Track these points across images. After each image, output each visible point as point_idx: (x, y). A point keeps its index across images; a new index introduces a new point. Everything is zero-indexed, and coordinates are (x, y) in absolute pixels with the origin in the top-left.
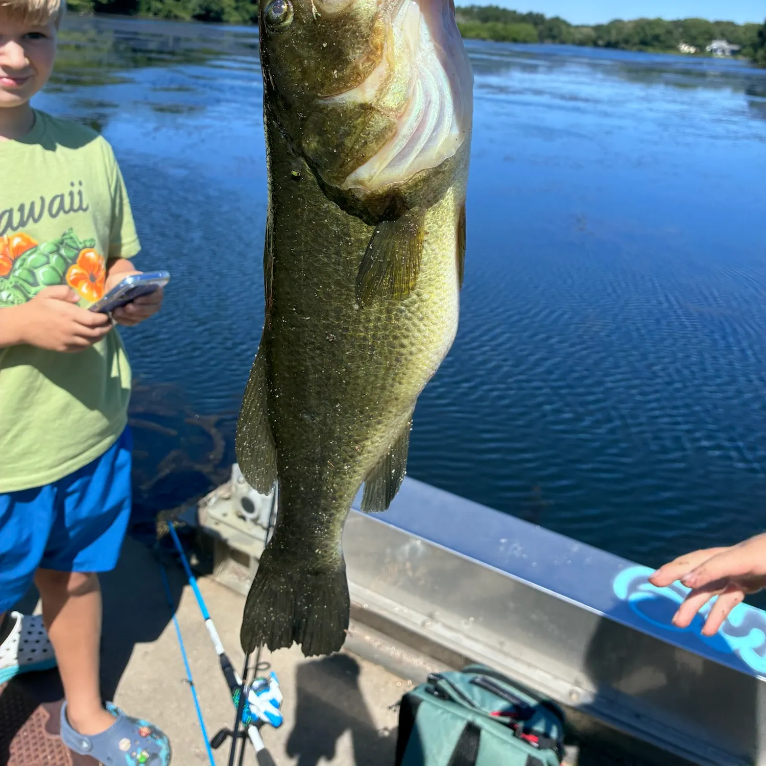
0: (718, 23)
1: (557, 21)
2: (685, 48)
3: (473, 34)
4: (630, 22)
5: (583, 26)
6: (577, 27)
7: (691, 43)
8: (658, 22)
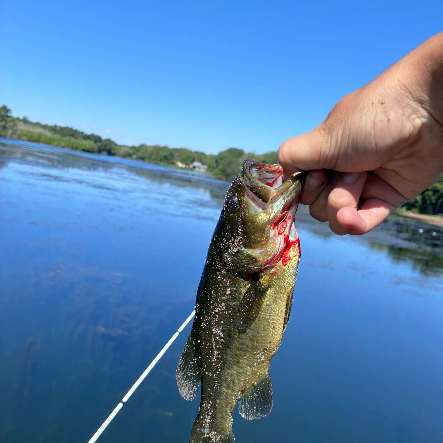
0: (196, 153)
1: (109, 141)
2: (180, 165)
3: (56, 143)
4: (150, 147)
5: (124, 146)
6: (121, 146)
7: (183, 162)
8: (165, 148)
